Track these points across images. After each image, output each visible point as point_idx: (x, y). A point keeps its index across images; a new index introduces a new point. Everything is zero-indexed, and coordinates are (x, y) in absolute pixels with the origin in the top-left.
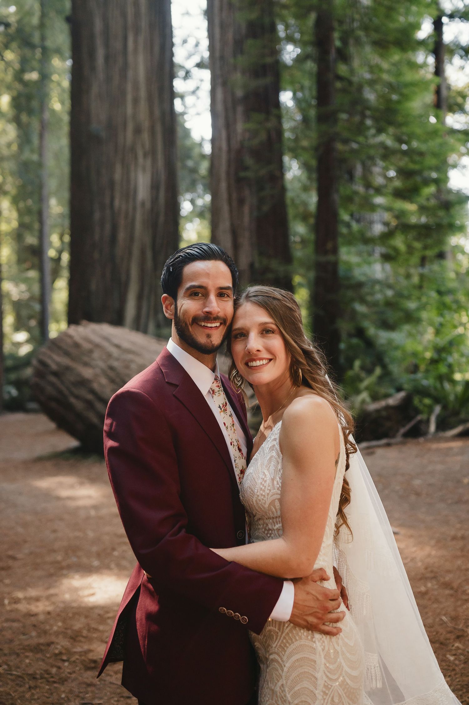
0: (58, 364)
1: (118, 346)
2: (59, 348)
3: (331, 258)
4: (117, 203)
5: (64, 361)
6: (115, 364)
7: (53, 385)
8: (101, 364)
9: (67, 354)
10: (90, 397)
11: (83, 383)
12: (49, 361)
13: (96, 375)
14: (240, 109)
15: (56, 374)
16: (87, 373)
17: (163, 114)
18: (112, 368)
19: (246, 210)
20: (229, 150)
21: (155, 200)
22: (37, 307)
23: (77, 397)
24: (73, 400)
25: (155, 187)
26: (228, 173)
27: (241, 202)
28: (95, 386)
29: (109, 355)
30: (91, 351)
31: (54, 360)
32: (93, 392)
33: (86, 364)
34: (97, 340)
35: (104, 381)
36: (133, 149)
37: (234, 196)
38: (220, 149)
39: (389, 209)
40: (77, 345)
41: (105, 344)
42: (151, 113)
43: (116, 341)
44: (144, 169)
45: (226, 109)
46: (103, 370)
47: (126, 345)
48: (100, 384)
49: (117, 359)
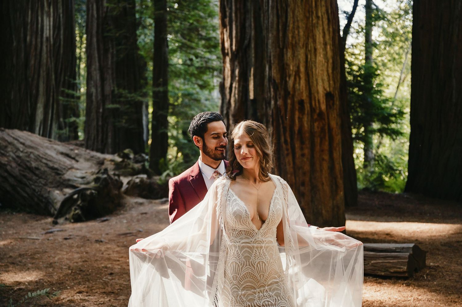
1: (23, 144)
3: (162, 89)
6: (21, 154)
8: (12, 154)
10: (6, 174)
11: (1, 166)
13: (9, 162)
16: (4, 160)
18: (18, 157)
19: (110, 56)
20: (98, 19)
21: (56, 36)
25: (56, 27)
26: (97, 32)
27: (106, 51)
28: (8, 168)
29: (18, 149)
30: (6, 147)
32: (7, 171)
33: (3, 155)
34: (10, 139)
35: (14, 165)
41: (15, 142)
43: (21, 140)
46: (13, 158)
47: (28, 143)
48: (11, 166)
49: (22, 152)
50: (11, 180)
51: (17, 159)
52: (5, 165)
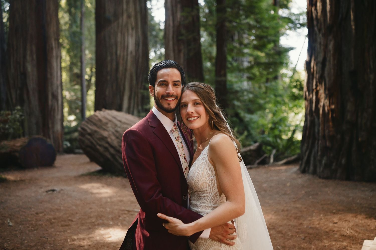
0: (91, 129)
1: (120, 121)
2: (92, 122)
3: (223, 78)
4: (119, 52)
5: (94, 128)
6: (119, 129)
7: (89, 140)
8: (111, 129)
9: (95, 124)
10: (106, 145)
11: (104, 138)
12: (86, 128)
13: (109, 135)
14: (179, 6)
15: (90, 134)
16: (105, 134)
17: (141, 9)
18: (117, 131)
19: (182, 55)
20: (174, 27)
21: (137, 51)
22: (80, 103)
23: (100, 145)
24: (98, 147)
25: (137, 44)
26: (173, 37)
27: (180, 51)
28: (109, 140)
29: (116, 125)
30: (107, 123)
31: (88, 128)
32: (108, 143)
33: (104, 130)
34: (110, 118)
35: (113, 137)
36: (126, 26)
37: (176, 48)
38: (169, 25)
39: (251, 55)
40: (100, 120)
41: (114, 120)
42: (135, 8)
43: (119, 119)
44: (132, 36)
45: (172, 6)
46: (113, 133)
47: (123, 120)
48: (111, 139)
49: (120, 127)
50: (111, 150)
51: (116, 133)
52: (106, 138)
